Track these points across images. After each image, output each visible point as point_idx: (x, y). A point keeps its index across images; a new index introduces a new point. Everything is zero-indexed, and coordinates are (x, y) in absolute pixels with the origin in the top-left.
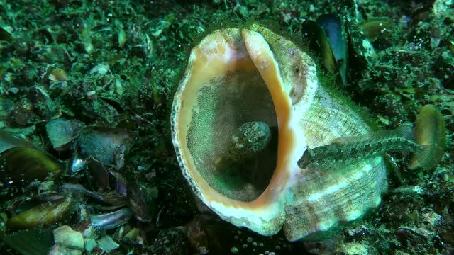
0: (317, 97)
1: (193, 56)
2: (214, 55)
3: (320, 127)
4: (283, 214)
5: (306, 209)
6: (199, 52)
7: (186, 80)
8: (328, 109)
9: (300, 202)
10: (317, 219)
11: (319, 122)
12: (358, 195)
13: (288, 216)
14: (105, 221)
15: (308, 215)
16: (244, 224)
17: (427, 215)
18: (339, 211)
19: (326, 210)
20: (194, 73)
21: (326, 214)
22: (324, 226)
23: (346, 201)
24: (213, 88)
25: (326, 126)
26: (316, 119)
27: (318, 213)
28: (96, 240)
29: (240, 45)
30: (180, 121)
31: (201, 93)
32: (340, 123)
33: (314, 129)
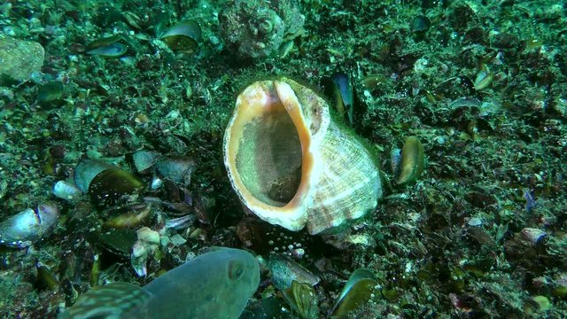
0: (330, 129)
1: (239, 101)
2: (254, 100)
3: (332, 151)
4: (306, 214)
5: (322, 210)
6: (243, 98)
7: (234, 119)
8: (338, 138)
9: (318, 205)
10: (331, 218)
11: (332, 148)
12: (360, 199)
13: (310, 216)
14: (176, 224)
15: (324, 215)
16: (278, 223)
17: (411, 214)
18: (346, 212)
19: (337, 211)
20: (239, 112)
21: (337, 214)
22: (336, 222)
23: (352, 204)
24: (254, 124)
25: (336, 150)
26: (329, 145)
27: (331, 213)
28: (169, 237)
29: (273, 93)
30: (229, 148)
31: (245, 128)
32: (346, 148)
33: (328, 152)
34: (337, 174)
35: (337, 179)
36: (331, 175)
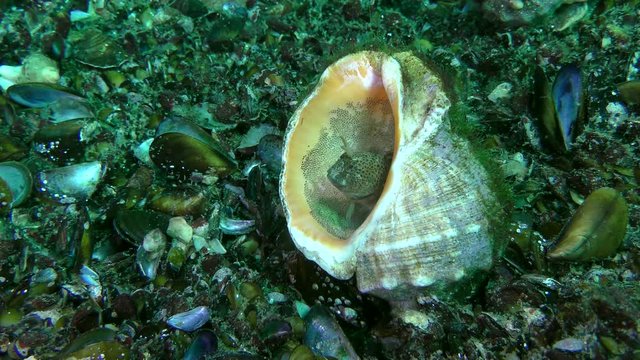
0: (433, 142)
3: (419, 174)
4: (355, 258)
5: (372, 259)
6: (335, 70)
8: (439, 158)
9: (369, 250)
10: (381, 274)
11: (422, 171)
12: (430, 259)
13: (358, 262)
14: (237, 227)
15: (374, 266)
16: (314, 259)
17: (527, 310)
18: (405, 271)
19: (390, 265)
20: (323, 91)
21: (390, 270)
22: (389, 283)
23: (413, 262)
24: (351, 112)
25: (425, 175)
26: (418, 166)
27: (383, 266)
28: (207, 240)
29: (378, 74)
32: (443, 177)
33: (413, 175)
34: (409, 211)
35: (404, 218)
36: (400, 210)
